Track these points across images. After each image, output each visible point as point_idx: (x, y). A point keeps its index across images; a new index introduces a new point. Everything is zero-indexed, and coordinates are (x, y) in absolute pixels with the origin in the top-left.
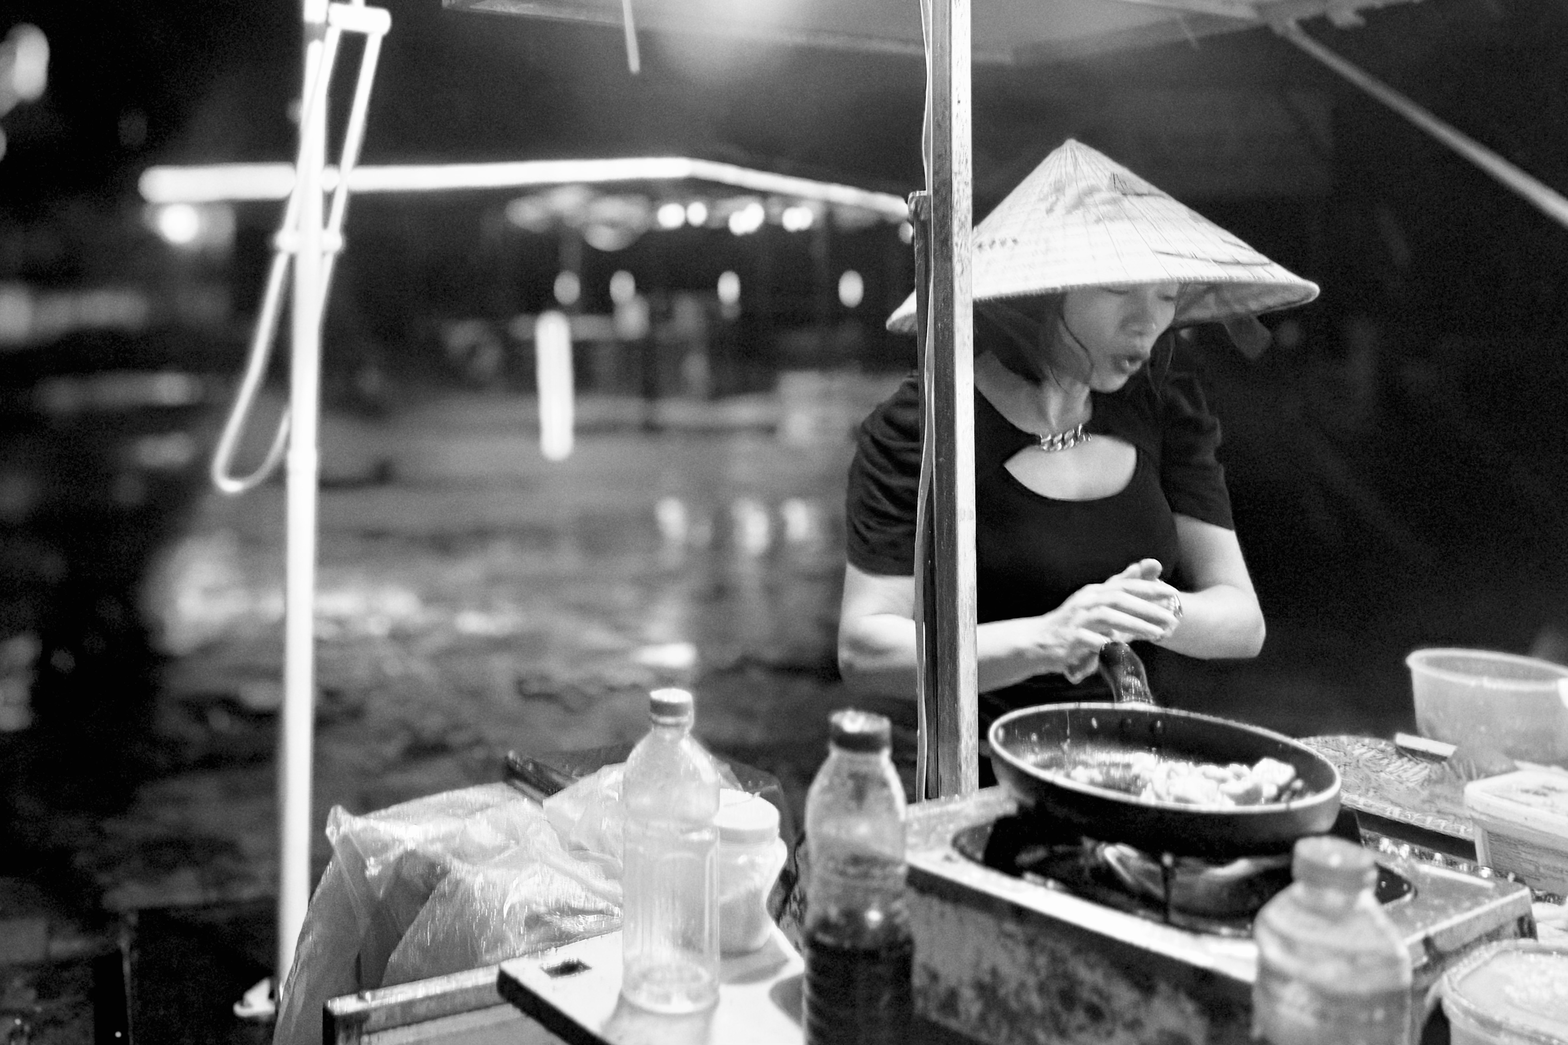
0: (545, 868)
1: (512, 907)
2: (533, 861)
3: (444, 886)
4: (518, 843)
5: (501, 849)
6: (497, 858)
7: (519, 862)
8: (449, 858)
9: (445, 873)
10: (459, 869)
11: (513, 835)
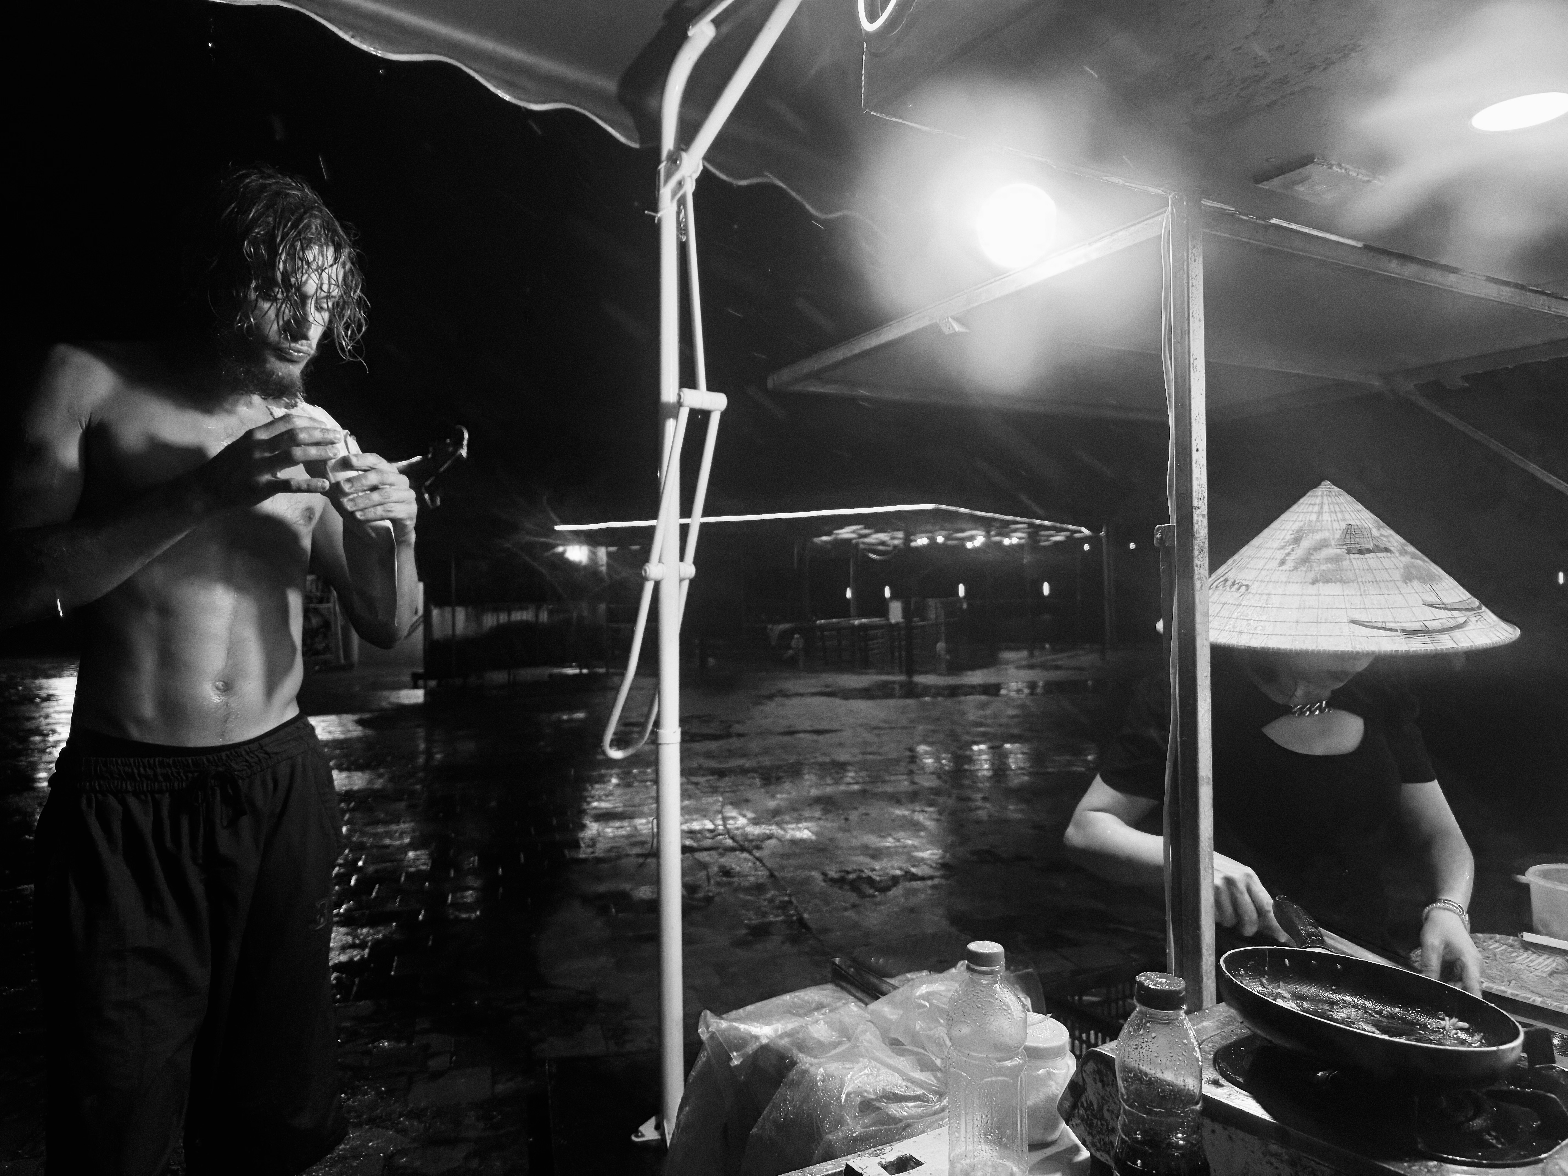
0: (874, 1063)
1: (848, 1095)
2: (863, 1056)
3: (793, 1075)
4: (849, 1039)
5: (835, 1045)
6: (833, 1052)
7: (851, 1056)
8: (795, 1051)
9: (793, 1063)
10: (805, 1060)
11: (846, 1033)
